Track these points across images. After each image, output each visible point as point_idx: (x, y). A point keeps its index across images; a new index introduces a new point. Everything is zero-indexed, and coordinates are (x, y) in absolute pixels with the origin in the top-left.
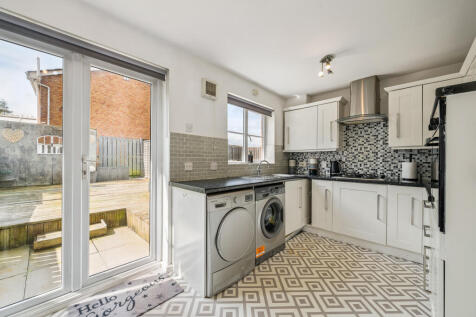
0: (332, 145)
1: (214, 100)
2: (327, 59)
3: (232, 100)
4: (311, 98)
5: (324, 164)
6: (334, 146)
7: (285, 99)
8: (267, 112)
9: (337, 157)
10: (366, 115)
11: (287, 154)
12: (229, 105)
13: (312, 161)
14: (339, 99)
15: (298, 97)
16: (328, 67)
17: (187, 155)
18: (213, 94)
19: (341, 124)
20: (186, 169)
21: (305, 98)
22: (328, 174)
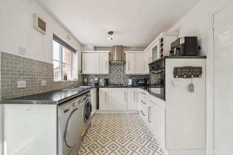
0: (106, 71)
1: (44, 34)
2: (111, 33)
3: (55, 38)
4: (96, 48)
5: (101, 80)
6: (107, 72)
7: (82, 45)
8: (74, 51)
9: (107, 77)
10: (117, 60)
11: (83, 75)
12: (54, 41)
13: (96, 79)
14: (109, 52)
15: (89, 46)
16: (112, 37)
17: (20, 75)
18: (44, 29)
19: (110, 63)
20: (19, 86)
21: (93, 48)
22: (103, 85)
